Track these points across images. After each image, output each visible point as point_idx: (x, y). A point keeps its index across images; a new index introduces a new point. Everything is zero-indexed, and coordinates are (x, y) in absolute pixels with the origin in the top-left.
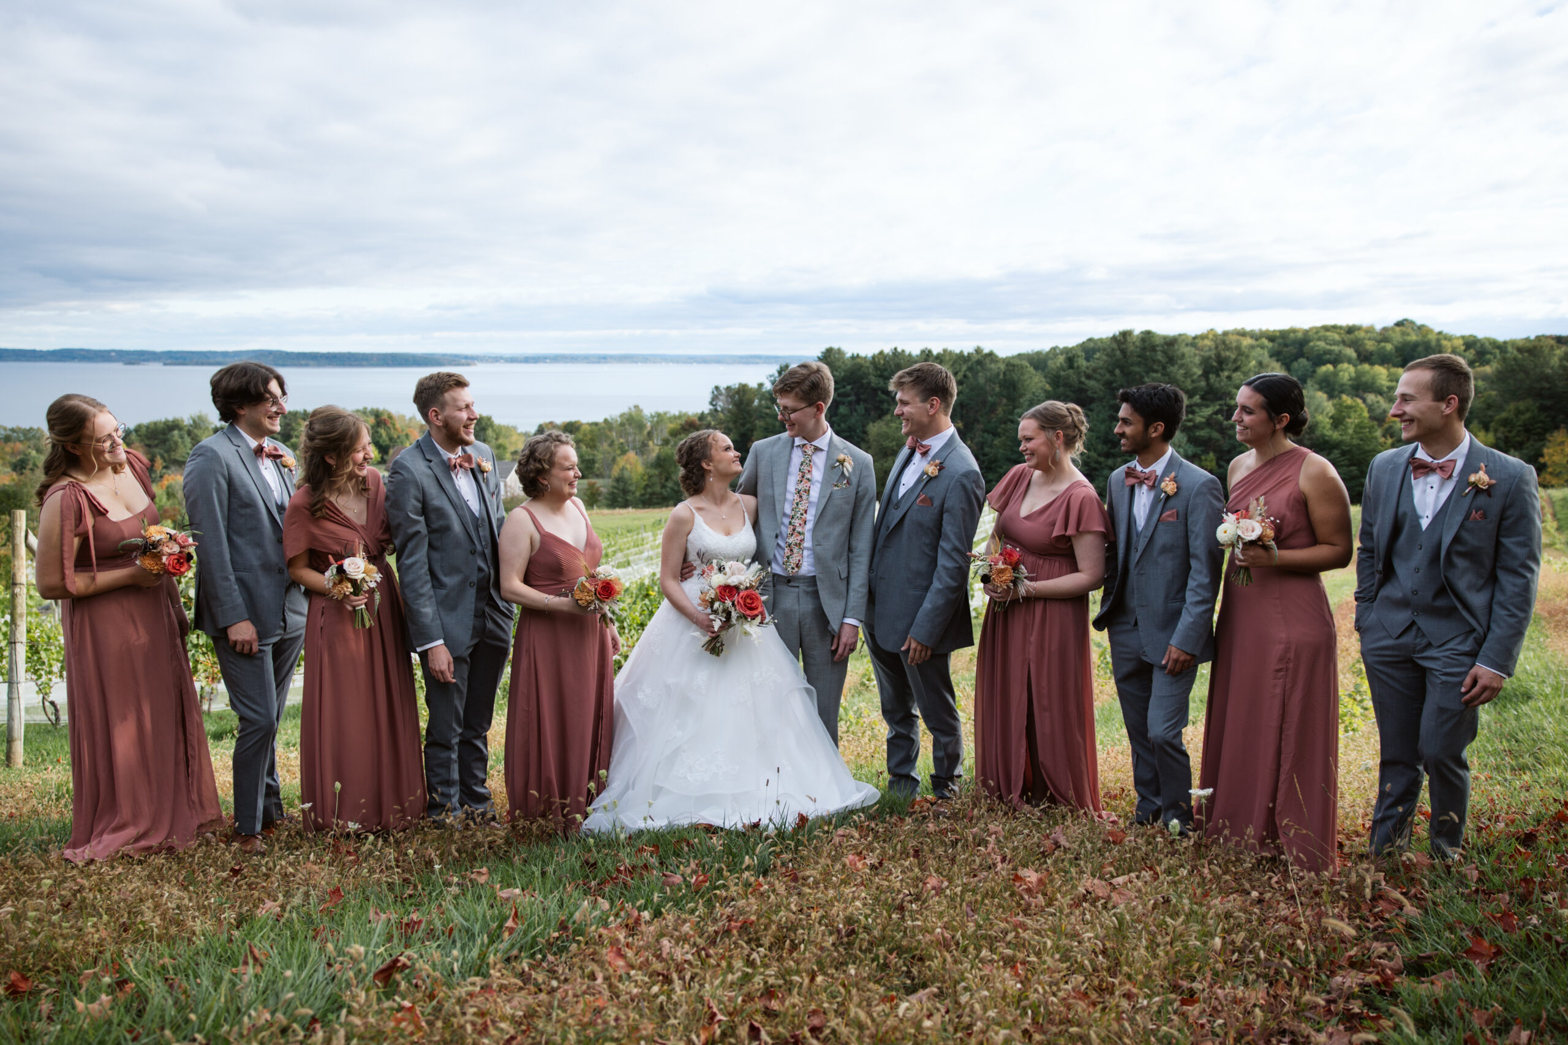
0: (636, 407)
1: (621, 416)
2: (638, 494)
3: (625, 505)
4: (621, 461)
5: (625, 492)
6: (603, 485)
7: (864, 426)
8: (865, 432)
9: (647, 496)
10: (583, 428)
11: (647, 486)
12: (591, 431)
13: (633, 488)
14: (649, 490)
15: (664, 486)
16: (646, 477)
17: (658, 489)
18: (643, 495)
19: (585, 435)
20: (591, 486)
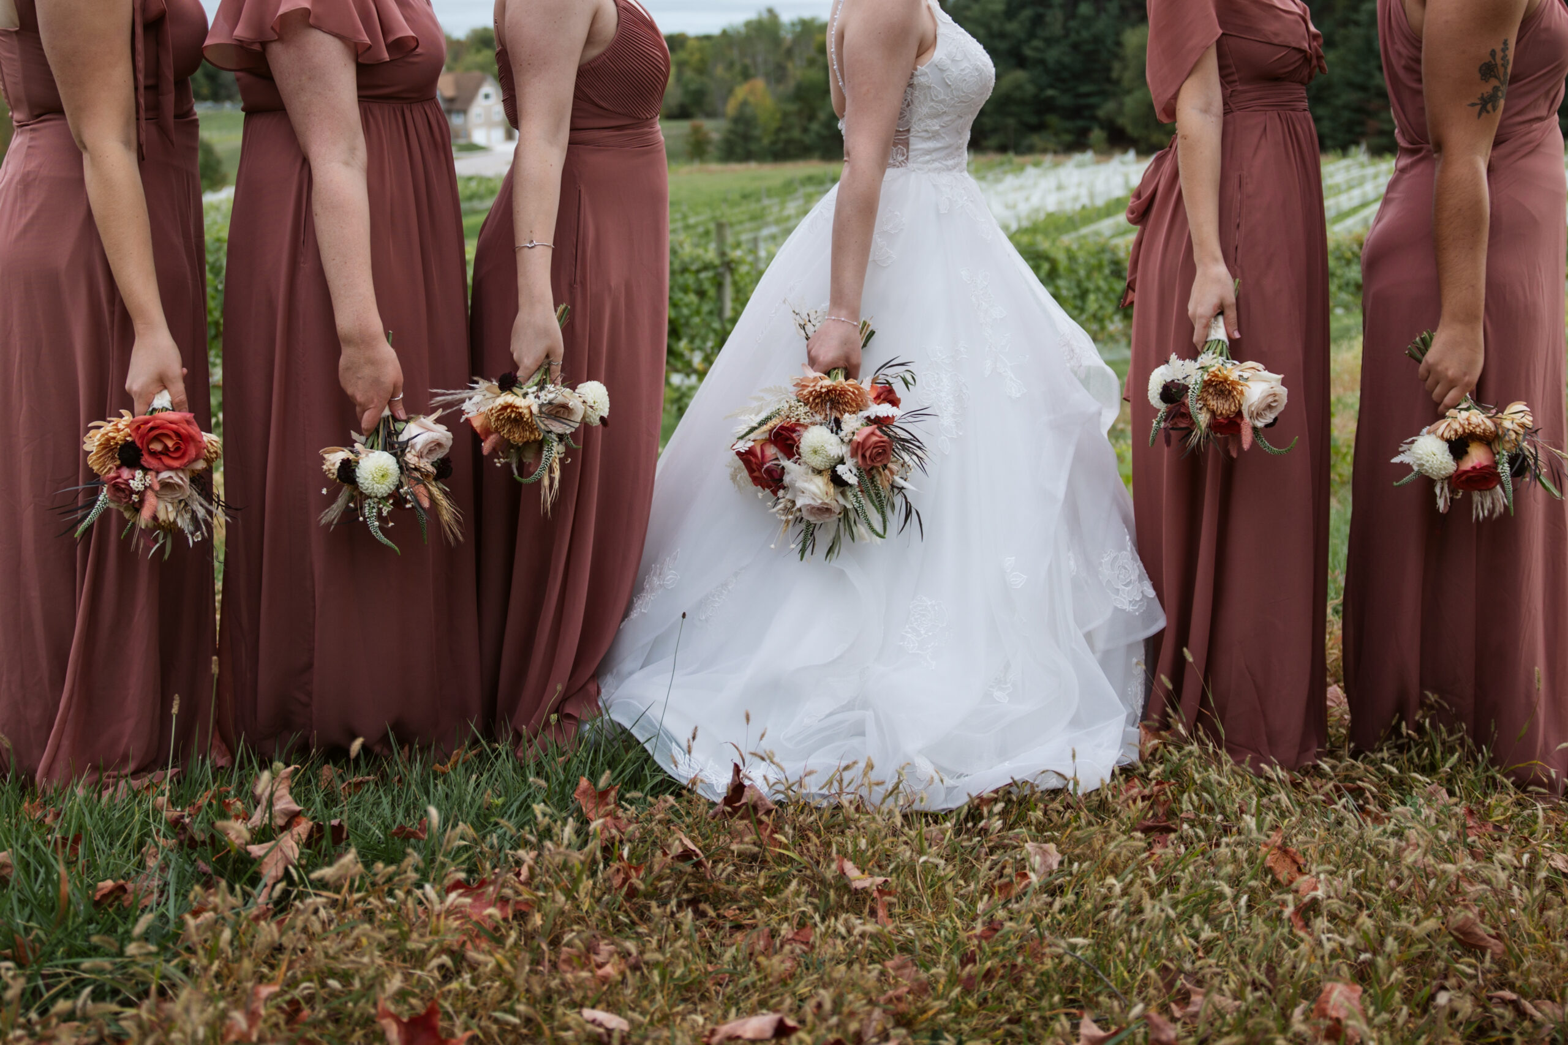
0: (770, 11)
1: (748, 24)
2: (766, 141)
3: (747, 156)
4: (741, 92)
5: (746, 138)
6: (714, 129)
7: (1118, 34)
8: (1119, 44)
9: (780, 146)
10: (691, 44)
11: (779, 130)
12: (701, 50)
13: (757, 132)
14: (783, 136)
15: (805, 130)
16: (778, 116)
17: (796, 134)
18: (774, 143)
19: (692, 54)
20: (696, 130)
